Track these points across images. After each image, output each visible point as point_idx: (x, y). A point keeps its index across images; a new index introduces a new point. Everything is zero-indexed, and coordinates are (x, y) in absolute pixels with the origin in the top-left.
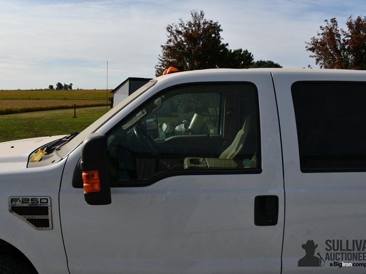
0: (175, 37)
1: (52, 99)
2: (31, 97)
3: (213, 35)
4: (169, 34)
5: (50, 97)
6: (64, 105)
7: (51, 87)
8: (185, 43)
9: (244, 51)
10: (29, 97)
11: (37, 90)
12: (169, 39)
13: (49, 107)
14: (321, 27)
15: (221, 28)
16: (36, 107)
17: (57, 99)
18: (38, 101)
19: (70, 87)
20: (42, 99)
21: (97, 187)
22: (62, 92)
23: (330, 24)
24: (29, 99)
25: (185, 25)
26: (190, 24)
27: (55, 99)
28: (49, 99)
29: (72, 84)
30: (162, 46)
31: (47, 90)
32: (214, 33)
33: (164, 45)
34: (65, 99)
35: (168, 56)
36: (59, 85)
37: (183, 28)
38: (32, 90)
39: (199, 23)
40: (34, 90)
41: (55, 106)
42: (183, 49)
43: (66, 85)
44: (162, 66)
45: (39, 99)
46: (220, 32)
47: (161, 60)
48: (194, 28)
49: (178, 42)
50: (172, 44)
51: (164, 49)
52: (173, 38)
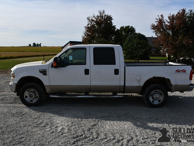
0: (91, 22)
1: (31, 51)
2: (20, 50)
3: (109, 22)
4: (88, 21)
5: (30, 51)
6: (38, 54)
7: (30, 45)
8: (95, 26)
9: (131, 27)
10: (19, 50)
11: (22, 47)
12: (88, 23)
13: (30, 55)
14: (156, 19)
15: (112, 18)
16: (24, 55)
17: (34, 51)
18: (24, 52)
19: (40, 45)
20: (26, 51)
21: (56, 65)
22: (36, 48)
23: (160, 17)
24: (19, 51)
25: (96, 17)
26: (98, 16)
27: (32, 51)
28: (29, 51)
29: (41, 44)
30: (85, 27)
31: (28, 47)
32: (109, 20)
33: (86, 26)
34: (38, 51)
35: (88, 32)
36: (34, 44)
37: (94, 18)
38: (20, 47)
39: (102, 16)
40: (21, 47)
41: (33, 55)
42: (95, 28)
43: (38, 44)
44: (85, 36)
45: (24, 51)
46: (112, 20)
47: (84, 33)
48: (100, 18)
49: (92, 25)
50: (89, 26)
51: (86, 28)
52: (90, 23)
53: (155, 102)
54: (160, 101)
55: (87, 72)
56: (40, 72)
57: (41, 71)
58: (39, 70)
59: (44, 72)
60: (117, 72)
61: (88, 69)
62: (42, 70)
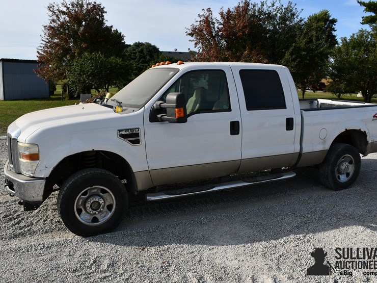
0: (57, 16)
14: (199, 15)
23: (207, 13)
26: (73, 4)
33: (47, 25)
47: (43, 41)
51: (46, 29)
53: (341, 179)
54: (348, 175)
55: (235, 128)
56: (122, 136)
57: (123, 133)
58: (120, 131)
59: (132, 137)
60: (290, 124)
61: (238, 122)
62: (126, 130)
